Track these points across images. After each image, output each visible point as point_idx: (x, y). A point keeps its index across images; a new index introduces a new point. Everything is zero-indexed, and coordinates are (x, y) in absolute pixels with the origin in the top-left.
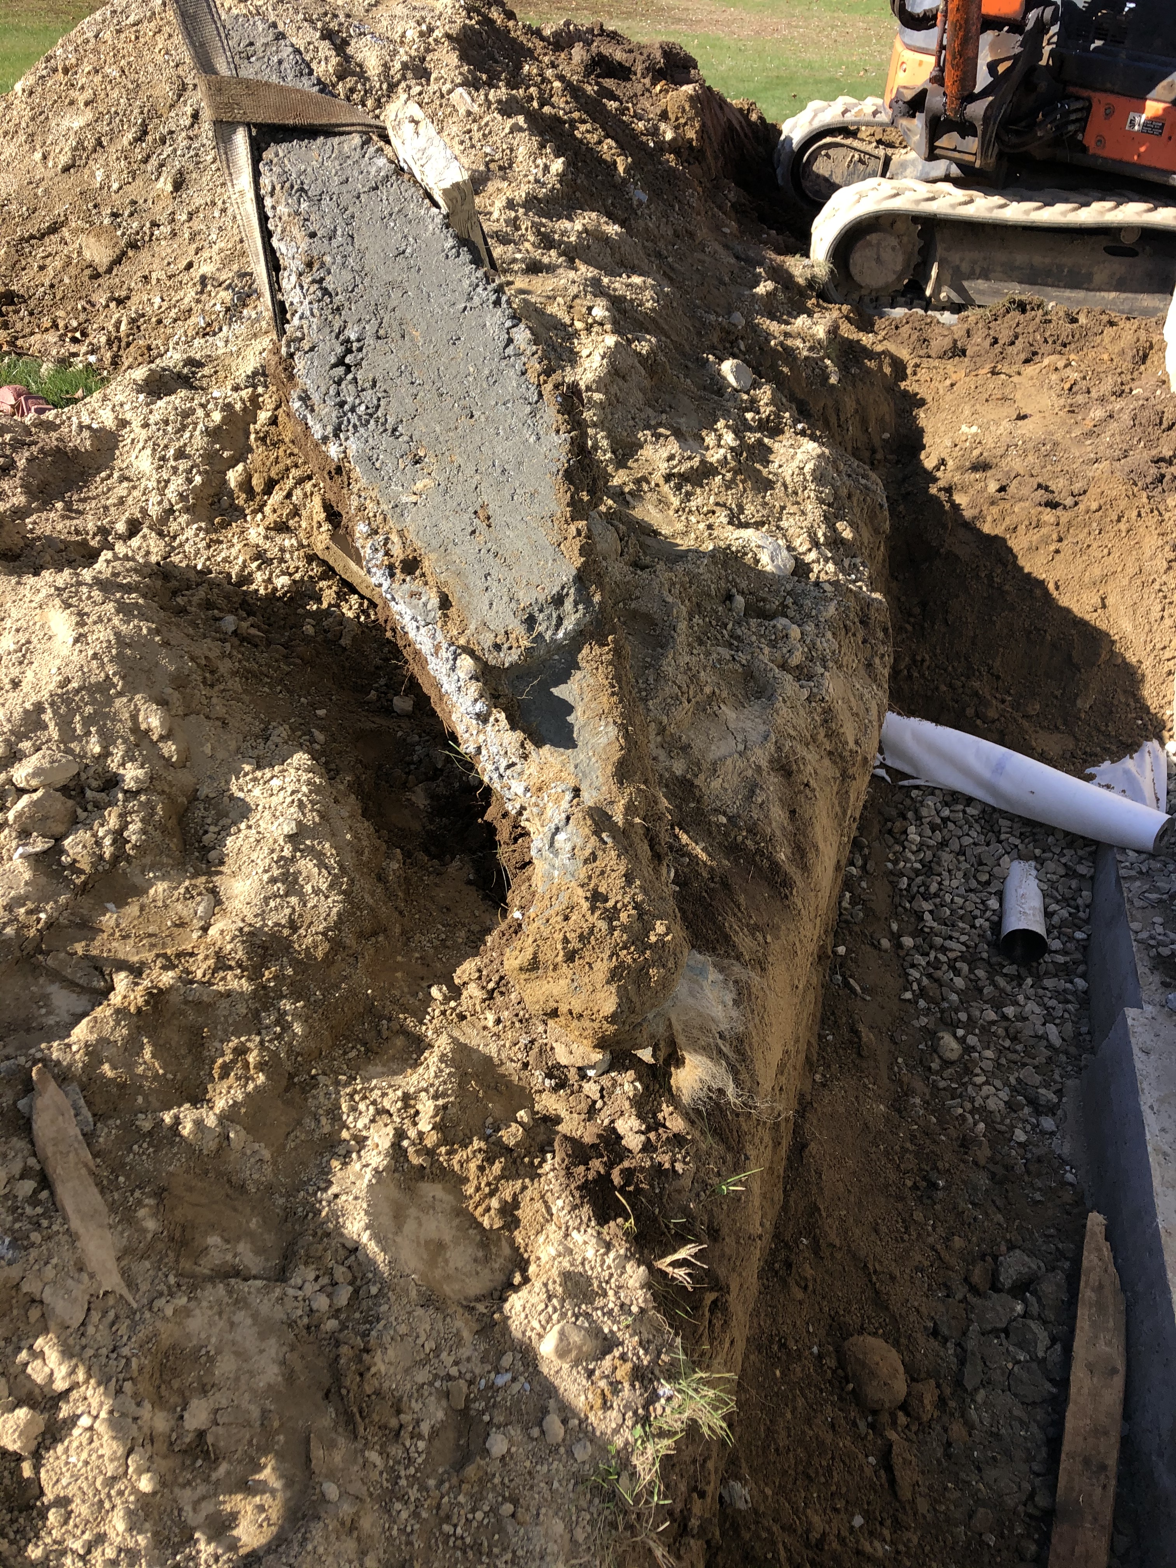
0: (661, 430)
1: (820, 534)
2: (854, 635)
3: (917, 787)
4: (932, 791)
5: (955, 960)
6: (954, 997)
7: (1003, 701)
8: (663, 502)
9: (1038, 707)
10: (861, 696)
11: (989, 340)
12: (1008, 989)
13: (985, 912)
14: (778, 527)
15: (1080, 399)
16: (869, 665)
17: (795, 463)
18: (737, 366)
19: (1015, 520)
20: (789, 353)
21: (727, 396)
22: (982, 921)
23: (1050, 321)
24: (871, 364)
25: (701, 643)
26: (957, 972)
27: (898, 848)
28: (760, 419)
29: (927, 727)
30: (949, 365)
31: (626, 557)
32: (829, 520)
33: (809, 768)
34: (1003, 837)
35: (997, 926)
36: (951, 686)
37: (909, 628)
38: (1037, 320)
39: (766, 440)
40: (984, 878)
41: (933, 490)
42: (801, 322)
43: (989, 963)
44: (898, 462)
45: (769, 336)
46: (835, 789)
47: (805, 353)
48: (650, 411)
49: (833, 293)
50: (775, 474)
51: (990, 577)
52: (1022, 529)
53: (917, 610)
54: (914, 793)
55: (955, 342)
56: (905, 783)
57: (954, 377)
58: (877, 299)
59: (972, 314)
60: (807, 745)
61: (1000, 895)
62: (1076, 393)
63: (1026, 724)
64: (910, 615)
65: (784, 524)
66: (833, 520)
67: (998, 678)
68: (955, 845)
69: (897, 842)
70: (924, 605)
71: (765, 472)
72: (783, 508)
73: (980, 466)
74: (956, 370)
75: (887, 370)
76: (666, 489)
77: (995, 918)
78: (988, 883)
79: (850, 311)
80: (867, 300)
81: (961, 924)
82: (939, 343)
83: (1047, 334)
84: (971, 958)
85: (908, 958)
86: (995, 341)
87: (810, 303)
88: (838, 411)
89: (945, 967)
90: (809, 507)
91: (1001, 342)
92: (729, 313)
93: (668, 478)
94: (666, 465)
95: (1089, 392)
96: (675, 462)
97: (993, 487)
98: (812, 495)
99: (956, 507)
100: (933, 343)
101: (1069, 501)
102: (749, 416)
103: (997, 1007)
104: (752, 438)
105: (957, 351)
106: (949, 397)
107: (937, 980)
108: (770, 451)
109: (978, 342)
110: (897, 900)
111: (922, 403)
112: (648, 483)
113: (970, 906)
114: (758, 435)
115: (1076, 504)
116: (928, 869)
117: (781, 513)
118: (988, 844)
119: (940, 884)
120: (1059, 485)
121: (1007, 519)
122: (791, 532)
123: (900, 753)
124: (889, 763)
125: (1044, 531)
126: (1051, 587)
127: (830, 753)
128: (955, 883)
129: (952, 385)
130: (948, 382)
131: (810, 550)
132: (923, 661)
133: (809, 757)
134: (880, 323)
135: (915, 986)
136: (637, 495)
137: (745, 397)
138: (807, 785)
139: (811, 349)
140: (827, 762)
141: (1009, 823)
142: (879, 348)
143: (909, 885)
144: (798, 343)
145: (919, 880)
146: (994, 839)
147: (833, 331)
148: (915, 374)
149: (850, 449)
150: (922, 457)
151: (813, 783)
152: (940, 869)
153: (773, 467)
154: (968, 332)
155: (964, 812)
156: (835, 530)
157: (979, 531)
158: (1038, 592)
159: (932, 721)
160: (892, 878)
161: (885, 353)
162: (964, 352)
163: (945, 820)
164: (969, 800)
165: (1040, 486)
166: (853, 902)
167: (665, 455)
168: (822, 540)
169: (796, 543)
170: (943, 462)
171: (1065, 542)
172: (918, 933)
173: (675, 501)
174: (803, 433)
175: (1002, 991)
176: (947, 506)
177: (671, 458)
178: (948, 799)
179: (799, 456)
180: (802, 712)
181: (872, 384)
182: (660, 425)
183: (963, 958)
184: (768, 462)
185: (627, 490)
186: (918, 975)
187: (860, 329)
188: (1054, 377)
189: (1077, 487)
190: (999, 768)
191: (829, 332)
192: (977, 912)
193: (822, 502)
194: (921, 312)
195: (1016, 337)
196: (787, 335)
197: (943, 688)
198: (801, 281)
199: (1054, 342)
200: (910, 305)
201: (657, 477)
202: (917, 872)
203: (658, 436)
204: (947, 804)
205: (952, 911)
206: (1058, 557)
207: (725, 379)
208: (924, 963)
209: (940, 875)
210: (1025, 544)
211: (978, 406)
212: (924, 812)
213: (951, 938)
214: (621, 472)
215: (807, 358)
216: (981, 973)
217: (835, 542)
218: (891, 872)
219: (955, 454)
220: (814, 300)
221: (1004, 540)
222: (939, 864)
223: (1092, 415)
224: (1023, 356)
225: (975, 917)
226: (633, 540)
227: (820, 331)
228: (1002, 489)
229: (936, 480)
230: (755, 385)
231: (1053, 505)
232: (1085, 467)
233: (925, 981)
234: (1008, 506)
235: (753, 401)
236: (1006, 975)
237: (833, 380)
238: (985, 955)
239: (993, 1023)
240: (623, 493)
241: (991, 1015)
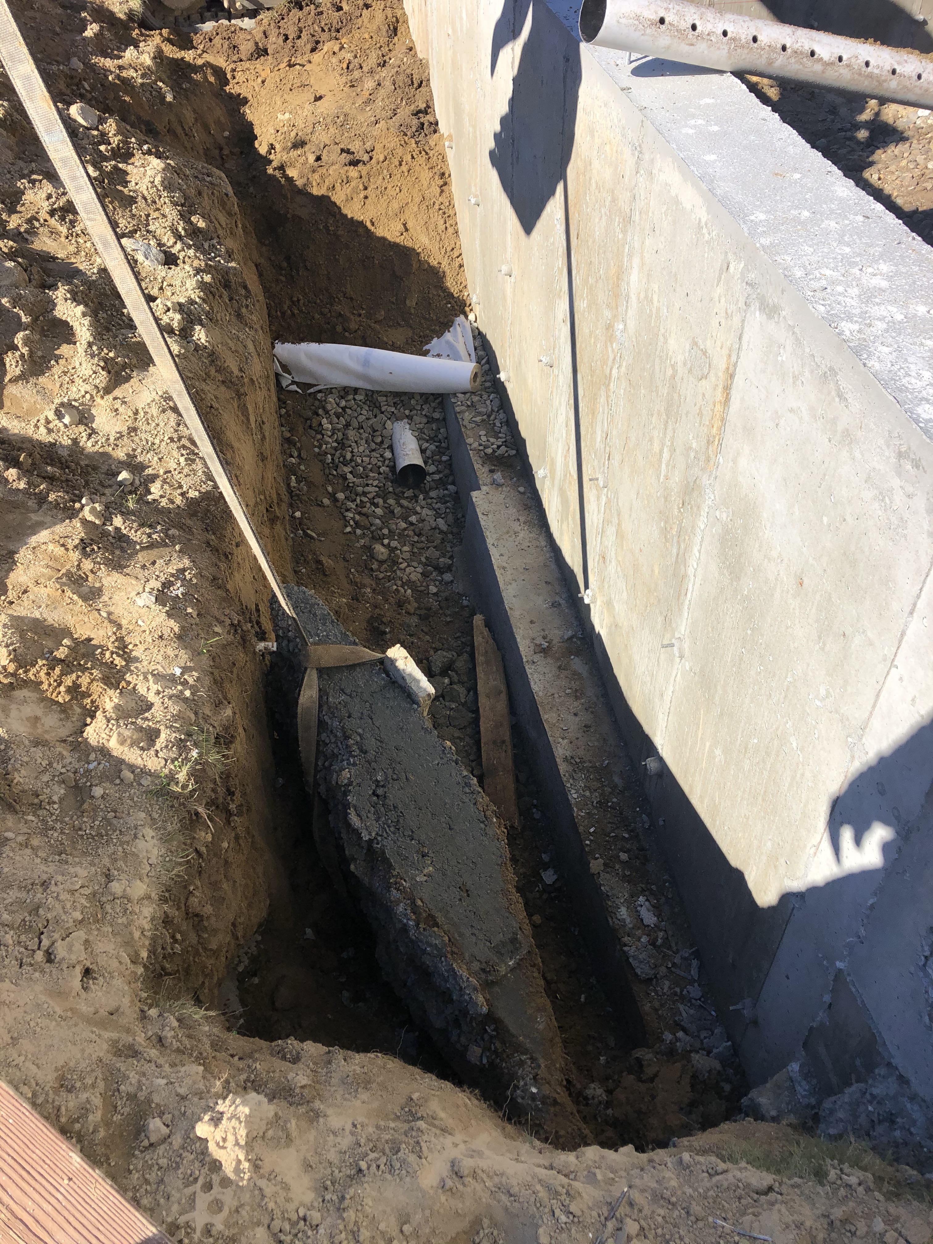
0: (34, 177)
1: (180, 229)
2: (221, 297)
3: (320, 391)
4: (330, 391)
5: (374, 498)
6: (378, 521)
7: (360, 315)
8: (53, 233)
9: (383, 313)
10: (238, 337)
11: (282, 38)
12: (410, 506)
13: (384, 461)
14: (148, 231)
15: (357, 74)
16: (239, 316)
17: (147, 179)
18: (82, 108)
19: (332, 180)
20: (126, 83)
21: (80, 136)
22: (383, 468)
23: (322, 13)
24: (197, 77)
25: (108, 330)
26: (376, 505)
27: (319, 436)
28: (113, 148)
29: (314, 347)
30: (258, 64)
31: (34, 283)
32: (185, 217)
33: (210, 396)
34: (383, 409)
35: (393, 468)
36: (322, 313)
37: (283, 279)
38: (312, 13)
39: (120, 165)
40: (379, 440)
41: (270, 171)
42: (130, 53)
43: (395, 493)
44: (242, 153)
45: (106, 71)
47: (140, 81)
48: (21, 163)
49: (152, 20)
50: (134, 191)
51: (326, 227)
52: (338, 186)
53: (285, 264)
54: (319, 396)
55: (256, 44)
56: (312, 390)
57: (263, 75)
58: (189, 17)
59: (264, 16)
60: (205, 380)
61: (391, 448)
62: (353, 70)
63: (377, 327)
64: (281, 269)
65: (152, 228)
66: (188, 216)
67: (352, 299)
68: (355, 424)
69: (318, 432)
70: (288, 259)
71: (126, 191)
72: (148, 216)
73: (299, 144)
74: (263, 66)
75: (212, 79)
76: (53, 222)
77: (392, 464)
78: (382, 442)
79: (170, 33)
80: (181, 20)
81: (371, 474)
82: (246, 48)
83: (323, 24)
84: (383, 494)
85: (343, 506)
86: (286, 38)
87: (135, 33)
88: (180, 122)
89: (368, 505)
90: (167, 210)
91: (291, 37)
92: (69, 60)
93: (52, 213)
94: (47, 203)
95: (361, 68)
96: (53, 200)
97: (311, 158)
98: (167, 200)
99: (290, 180)
100: (242, 48)
101: (366, 158)
102: (102, 148)
103: (405, 519)
104: (108, 166)
105: (261, 52)
106: (263, 92)
107: (366, 515)
108: (126, 173)
109: (274, 42)
110: (327, 471)
111: (245, 101)
112: (38, 220)
113: (374, 461)
114: (113, 163)
115: (371, 158)
116: (342, 444)
117: (147, 220)
118: (376, 416)
119: (352, 452)
120: (356, 146)
121: (326, 181)
122: (158, 232)
123: (303, 371)
124: (296, 379)
125: (353, 184)
126: (369, 224)
127: (223, 382)
128: (361, 449)
129: (263, 82)
130: (260, 80)
131: (176, 243)
132: (298, 300)
133: (207, 388)
134: (197, 39)
135: (352, 523)
136: (32, 232)
137: (95, 133)
138: (211, 407)
139: (143, 76)
140: (223, 388)
141: (384, 398)
142: (200, 62)
143: (332, 459)
144: (132, 73)
145: (338, 454)
146: (378, 412)
147: (159, 56)
148: (234, 78)
149: (201, 152)
150: (257, 145)
151: (215, 405)
152: (350, 442)
153: (131, 186)
154: (265, 33)
155: (354, 399)
156: (191, 223)
157: (311, 195)
158: (361, 230)
159: (316, 342)
160: (320, 458)
161: (208, 64)
162: (265, 52)
163: (343, 409)
164: (356, 390)
165: (342, 150)
166: (298, 481)
167: (44, 196)
168: (183, 233)
169: (164, 240)
170: (272, 147)
171: (369, 189)
172: (347, 488)
173: (64, 230)
174: (149, 152)
175: (407, 508)
176: (283, 181)
177: (49, 197)
178: (342, 393)
179: (149, 173)
180: (193, 359)
181: (202, 93)
182: (32, 172)
183: (378, 496)
184: (127, 182)
185: (22, 230)
186: (351, 515)
187: (182, 48)
188: (334, 60)
189: (368, 146)
190: (366, 363)
191: (155, 58)
192: (380, 464)
193: (175, 204)
194: (225, 22)
195: (301, 31)
196: (120, 68)
197: (317, 316)
198: (122, 16)
199: (330, 30)
200: (216, 18)
201: (43, 215)
202: (336, 449)
203: (33, 182)
204: (342, 397)
205: (364, 468)
206: (367, 201)
207: (75, 121)
208: (354, 507)
209: (350, 446)
210: (343, 197)
211: (285, 96)
212: (329, 407)
213: (367, 485)
214: (14, 217)
215: (142, 84)
216: (391, 501)
217: (194, 232)
218: (319, 454)
219: (279, 139)
220: (137, 31)
221: (329, 197)
222: (348, 439)
223: (366, 86)
224: (309, 47)
225: (379, 467)
226: (35, 269)
227: (147, 60)
228: (318, 159)
229: (270, 162)
230: (102, 121)
231: (354, 163)
232: (370, 129)
233: (357, 517)
234: (324, 171)
235: (103, 134)
236: (407, 498)
237: (169, 98)
238: (391, 489)
239: (405, 529)
240: (20, 233)
241: (403, 525)
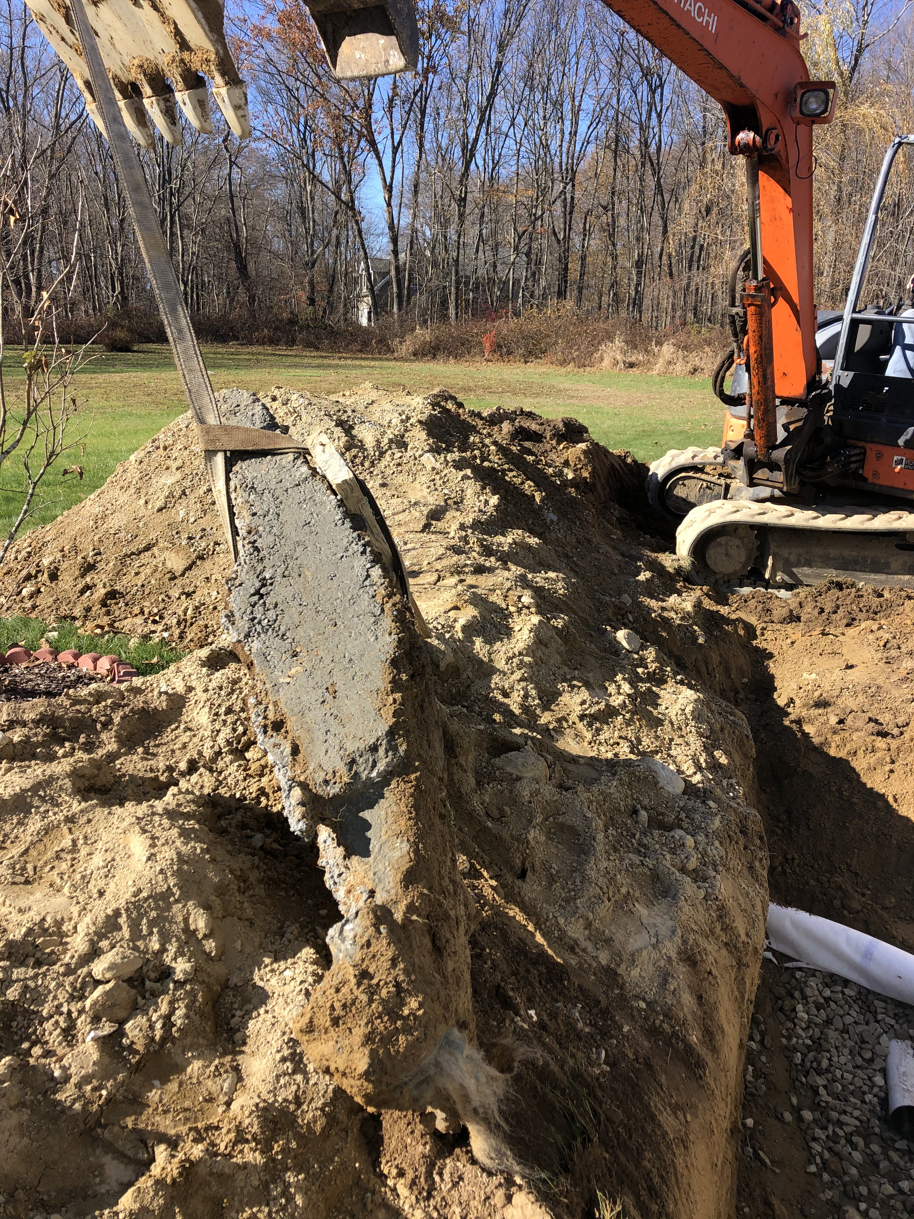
0: (575, 682)
1: (702, 760)
2: (737, 843)
3: (800, 969)
4: (813, 972)
5: (851, 1134)
6: (854, 1171)
7: (863, 895)
8: (578, 735)
9: (893, 900)
10: (748, 894)
11: (817, 610)
12: (902, 1163)
13: (872, 1088)
14: (669, 755)
15: (894, 653)
16: (751, 868)
17: (678, 706)
18: (628, 634)
19: (854, 746)
20: (666, 622)
21: (622, 656)
22: (870, 1096)
23: (862, 596)
24: (729, 628)
25: (616, 850)
26: (854, 1147)
27: (790, 1025)
28: (649, 673)
29: (803, 916)
30: (789, 628)
31: (554, 781)
32: (708, 749)
33: (711, 959)
34: (880, 1017)
35: (885, 1101)
36: (818, 880)
37: (780, 832)
38: (852, 595)
39: (654, 689)
40: (868, 1055)
41: (787, 723)
42: (673, 599)
43: (882, 1138)
44: (756, 700)
45: (650, 610)
46: (733, 976)
47: (678, 622)
48: (566, 669)
49: (695, 578)
50: (663, 714)
51: (839, 791)
52: (860, 753)
53: (784, 817)
54: (798, 974)
55: (791, 611)
56: (790, 965)
57: (794, 637)
58: (729, 581)
59: (802, 591)
60: (707, 937)
61: (884, 1072)
62: (890, 649)
63: (885, 915)
64: (779, 821)
65: (673, 752)
66: (711, 749)
67: (857, 874)
68: (838, 1023)
69: (788, 1018)
70: (789, 813)
71: (655, 712)
72: (671, 740)
73: (822, 704)
74: (794, 631)
75: (742, 632)
76: (580, 726)
77: (882, 1094)
78: (872, 1060)
79: (709, 590)
80: (721, 582)
81: (852, 1099)
82: (779, 612)
83: (861, 605)
84: (865, 1132)
85: (809, 1132)
86: (822, 611)
87: (679, 585)
88: (706, 663)
89: (843, 1141)
90: (692, 738)
91: (827, 611)
92: (620, 594)
93: (582, 718)
94: (580, 708)
95: (899, 648)
96: (586, 706)
97: (833, 720)
98: (693, 730)
99: (806, 735)
100: (774, 612)
101: (896, 731)
102: (640, 670)
103: (894, 1182)
104: (643, 687)
105: (793, 618)
106: (791, 652)
107: (837, 1154)
108: (658, 696)
109: (809, 611)
110: (794, 1074)
111: (771, 656)
112: (567, 721)
113: (858, 1082)
114: (648, 685)
115: (902, 733)
116: (818, 1045)
117: (670, 744)
118: (867, 1023)
119: (830, 1060)
120: (885, 718)
121: (848, 745)
122: (679, 759)
123: (783, 938)
124: (774, 946)
125: (879, 755)
126: (891, 799)
127: (726, 944)
128: (843, 1060)
129: (793, 643)
130: (789, 641)
131: (695, 773)
132: (793, 859)
133: (709, 948)
134: (732, 598)
135: (818, 1160)
136: (559, 730)
137: (636, 656)
138: (710, 973)
139: (682, 619)
140: (724, 952)
141: (883, 1004)
142: (733, 616)
143: (803, 1060)
144: (672, 614)
145: (811, 1055)
146: (872, 1020)
147: (698, 605)
148: (763, 635)
149: (718, 691)
150: (775, 696)
151: (715, 972)
152: (828, 1046)
153: (662, 709)
154: (800, 603)
155: (843, 993)
156: (713, 757)
157: (827, 755)
158: (880, 804)
159: (807, 911)
160: (787, 1053)
161: (739, 620)
162: (798, 619)
163: (827, 1000)
164: (846, 982)
165: (870, 720)
166: (756, 1076)
167: (579, 701)
168: (704, 765)
169: (684, 767)
170: (792, 701)
171: (897, 764)
172: (816, 1107)
173: (589, 735)
174: (681, 682)
175: (896, 1165)
176: (799, 735)
177: (583, 703)
178: (828, 980)
179: (681, 701)
180: (701, 909)
181: (731, 642)
182: (574, 678)
183: (857, 1132)
184: (658, 705)
185: (551, 727)
186: (819, 1149)
187: (718, 603)
188: (871, 637)
189: (900, 720)
190: (868, 954)
191: (695, 606)
192: (865, 1088)
193: (701, 735)
194: (763, 590)
195: (838, 608)
196: (663, 609)
197: (812, 882)
198: (671, 570)
199: (867, 611)
200: (754, 585)
201: (574, 717)
202: (809, 1048)
203: (573, 687)
204: (827, 985)
205: (843, 1086)
206: (892, 776)
207: (620, 643)
208: (824, 1137)
209: (829, 1051)
210: (865, 766)
211: (814, 659)
212: (808, 992)
213: (845, 1112)
214: (546, 713)
215: (679, 625)
216: (875, 1148)
217: (714, 766)
218: (786, 1048)
219: (800, 695)
220: (681, 584)
221: (848, 762)
222: (827, 1041)
223: (904, 665)
224: (845, 621)
225: (864, 1093)
226: (558, 768)
227: (688, 606)
228: (841, 722)
229: (788, 714)
230: (643, 647)
231: (883, 734)
232: (904, 705)
233: (827, 1155)
234: (847, 735)
235: (642, 659)
236: (897, 1150)
237: (701, 640)
238: (877, 1130)
239: (891, 1197)
240: (548, 730)
241: (889, 1189)
